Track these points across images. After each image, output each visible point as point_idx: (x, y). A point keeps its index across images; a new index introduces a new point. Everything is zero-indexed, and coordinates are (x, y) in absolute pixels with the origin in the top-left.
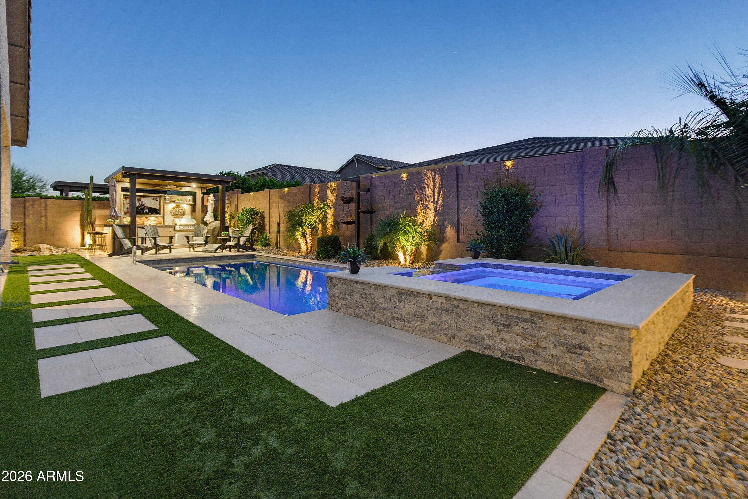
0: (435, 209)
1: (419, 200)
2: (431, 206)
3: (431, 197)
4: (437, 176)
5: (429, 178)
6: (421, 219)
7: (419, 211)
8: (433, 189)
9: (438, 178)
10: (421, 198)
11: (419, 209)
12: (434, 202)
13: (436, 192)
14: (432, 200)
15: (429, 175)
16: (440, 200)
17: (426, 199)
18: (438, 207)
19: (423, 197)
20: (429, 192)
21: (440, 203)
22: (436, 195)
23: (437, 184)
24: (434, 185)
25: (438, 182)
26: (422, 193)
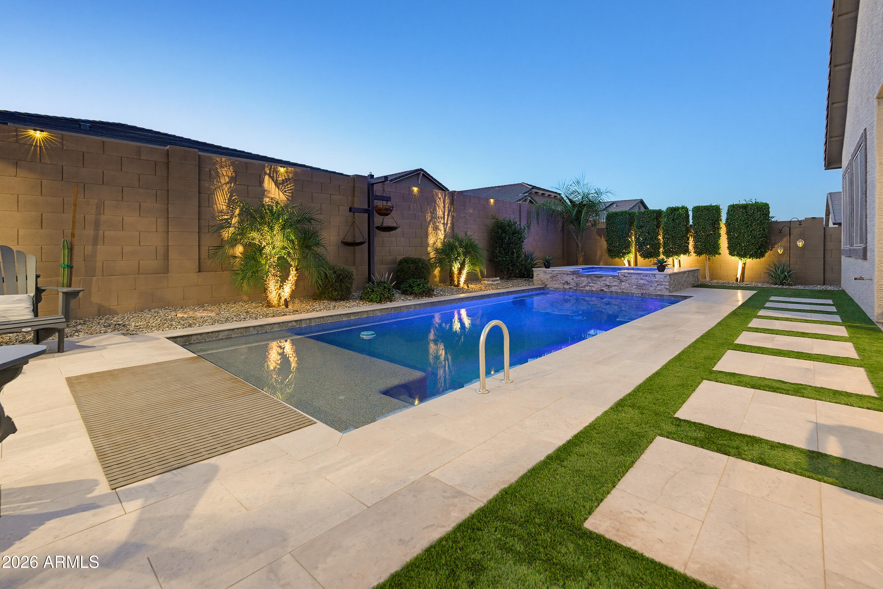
0: (445, 231)
1: (431, 220)
2: (441, 227)
3: (441, 218)
4: (447, 198)
5: (440, 199)
6: (432, 240)
7: (430, 232)
8: (443, 210)
9: (447, 201)
10: (432, 218)
11: (430, 229)
12: (444, 223)
13: (446, 214)
14: (442, 222)
15: (440, 196)
16: (449, 222)
17: (437, 220)
18: (448, 229)
19: (434, 217)
20: (440, 213)
21: (449, 225)
22: (446, 217)
23: (447, 206)
24: (444, 207)
25: (448, 204)
26: (433, 213)
